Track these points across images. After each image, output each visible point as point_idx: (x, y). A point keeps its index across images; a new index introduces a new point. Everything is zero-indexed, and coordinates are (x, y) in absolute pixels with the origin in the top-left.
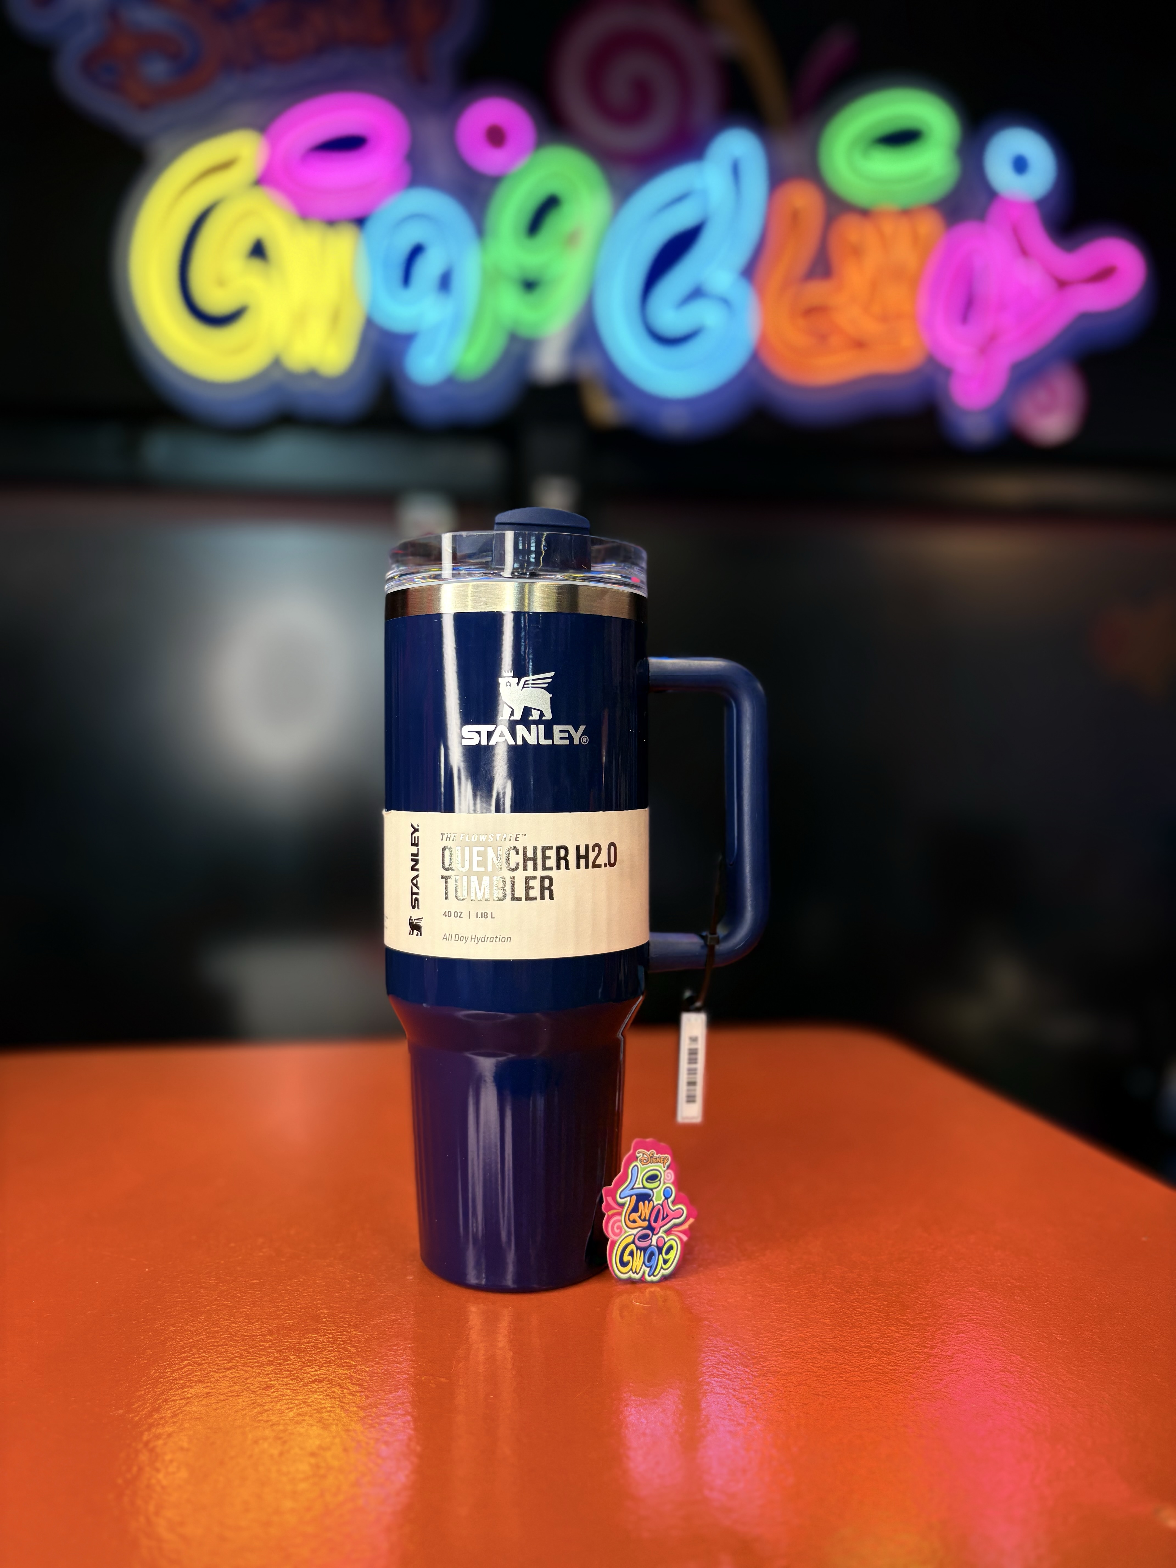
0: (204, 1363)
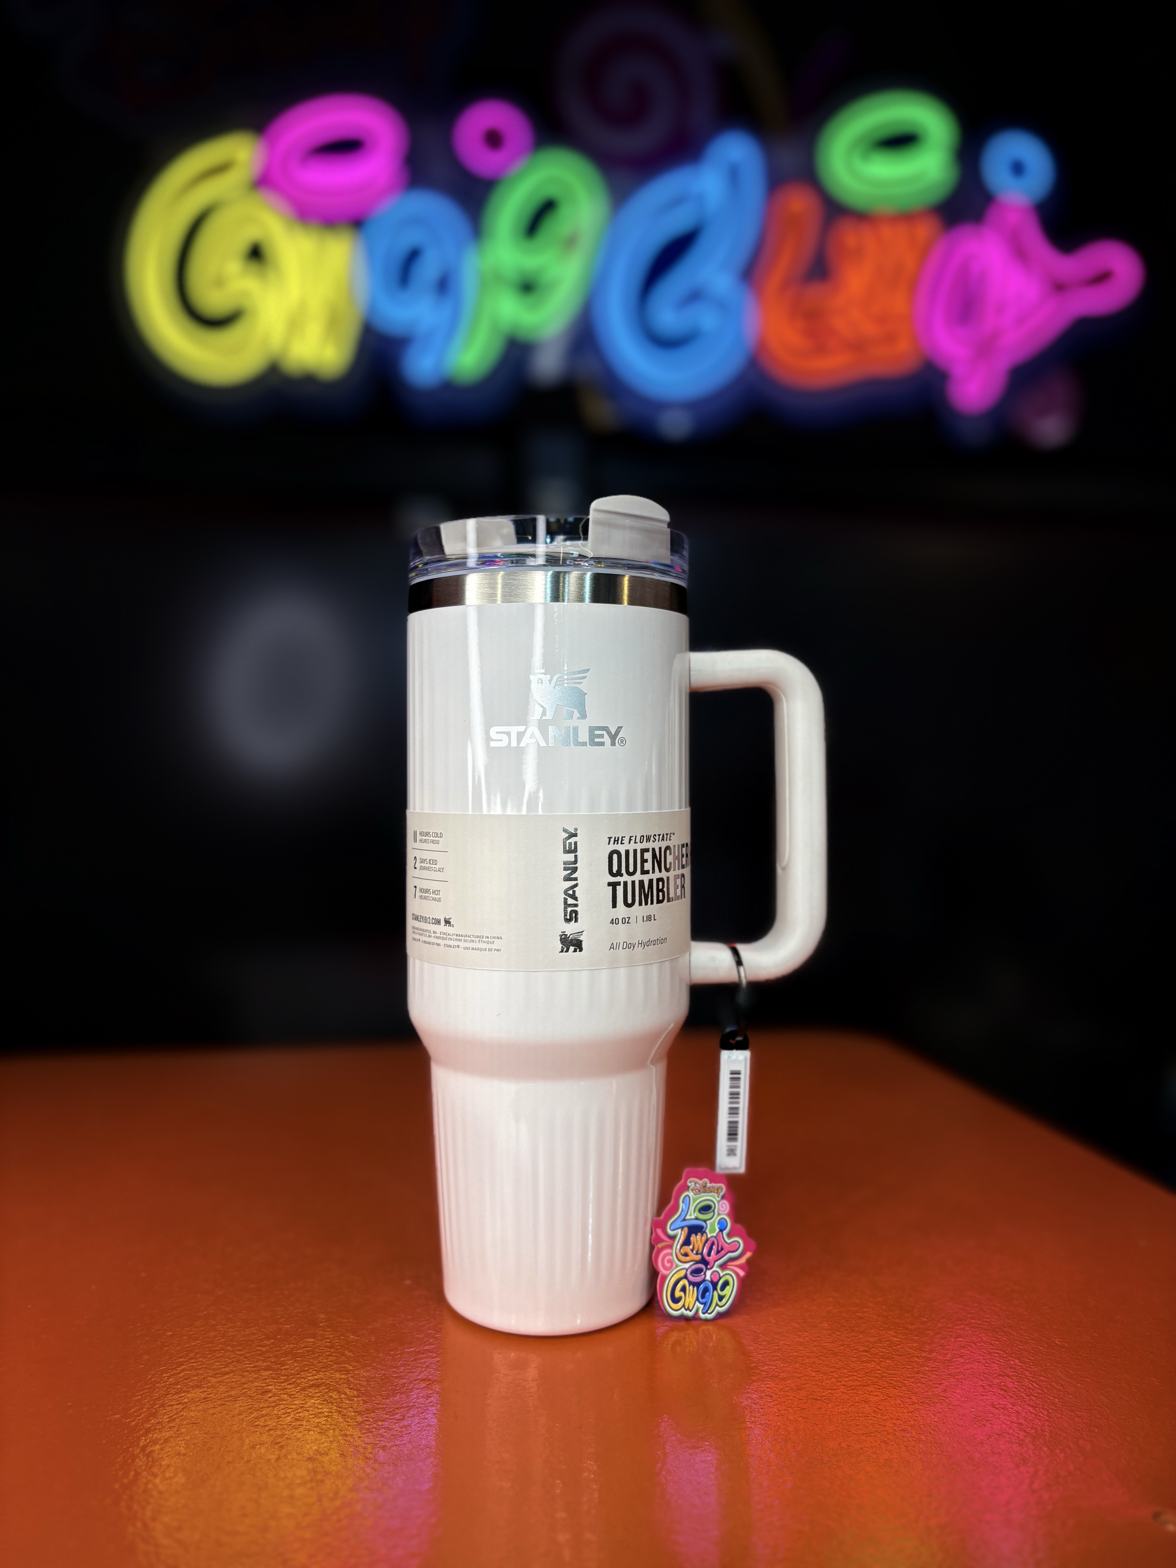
0: (200, 1368)
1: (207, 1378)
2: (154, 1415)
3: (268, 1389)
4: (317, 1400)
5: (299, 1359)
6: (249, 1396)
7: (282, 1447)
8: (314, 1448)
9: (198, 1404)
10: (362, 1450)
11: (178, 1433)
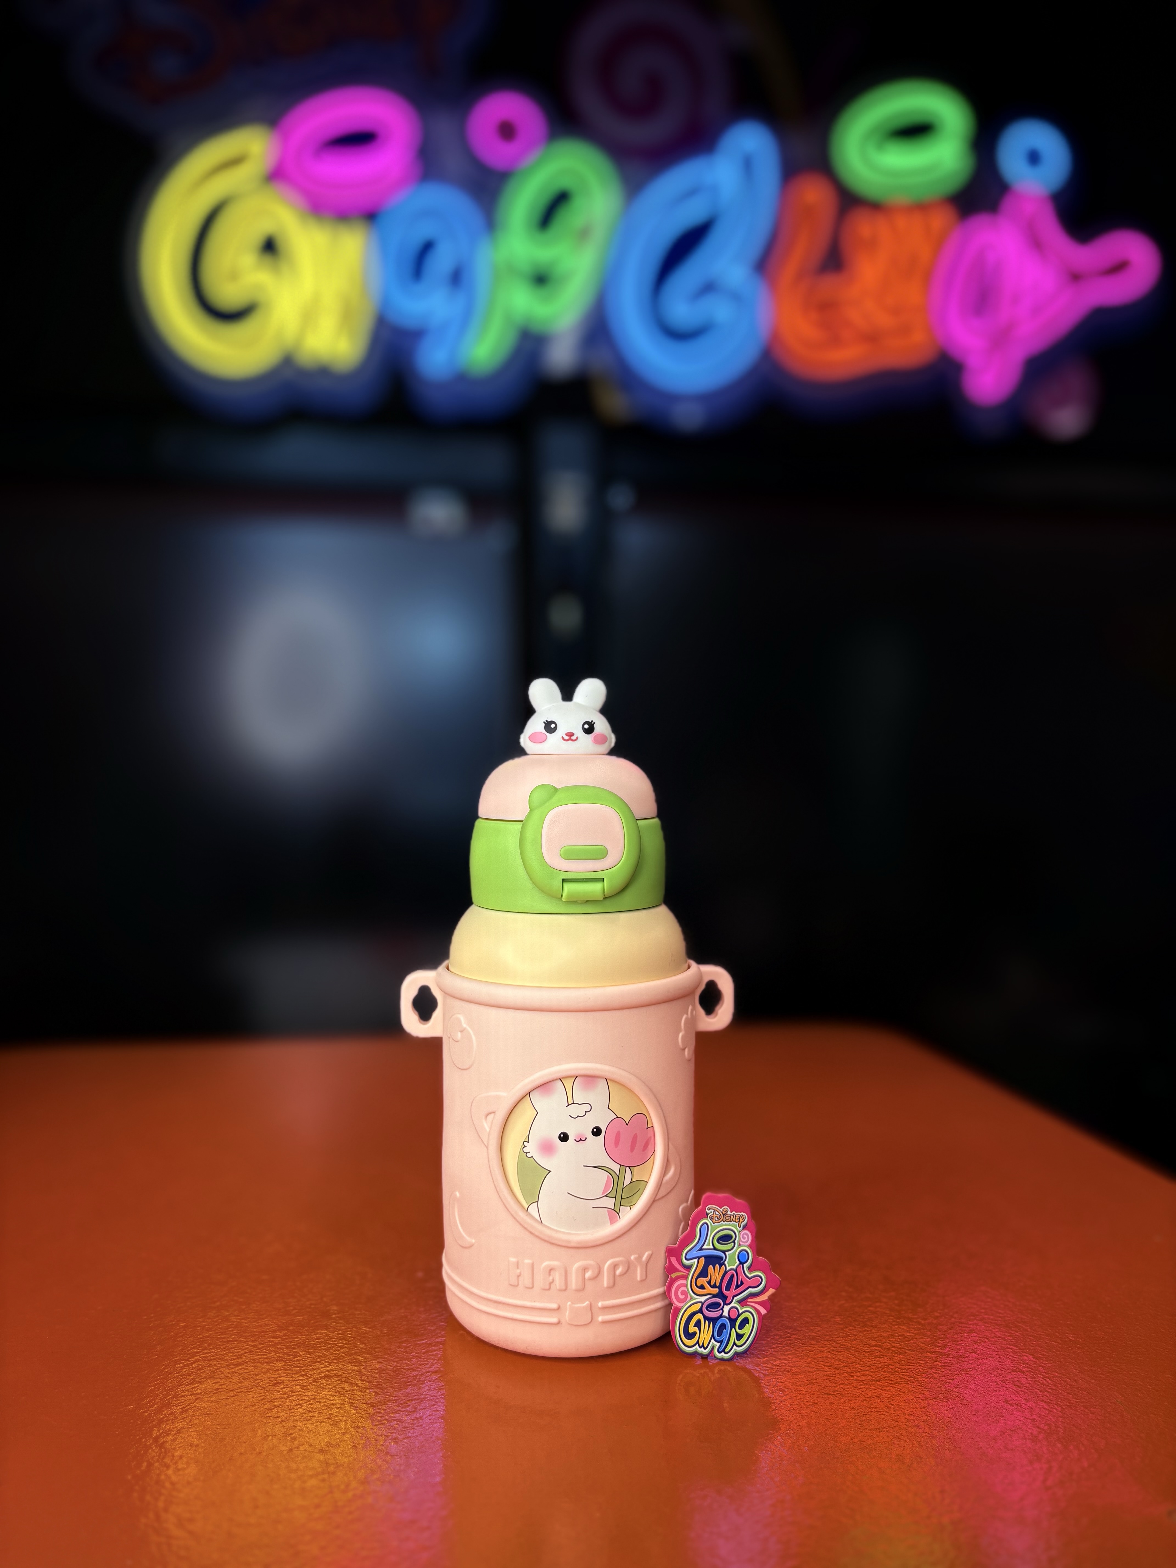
1: (219, 1369)
2: (167, 1405)
3: (281, 1380)
4: (329, 1391)
5: (312, 1350)
6: (262, 1387)
7: (294, 1439)
8: (326, 1440)
9: (211, 1394)
10: (373, 1441)
11: (190, 1424)
